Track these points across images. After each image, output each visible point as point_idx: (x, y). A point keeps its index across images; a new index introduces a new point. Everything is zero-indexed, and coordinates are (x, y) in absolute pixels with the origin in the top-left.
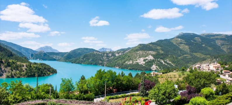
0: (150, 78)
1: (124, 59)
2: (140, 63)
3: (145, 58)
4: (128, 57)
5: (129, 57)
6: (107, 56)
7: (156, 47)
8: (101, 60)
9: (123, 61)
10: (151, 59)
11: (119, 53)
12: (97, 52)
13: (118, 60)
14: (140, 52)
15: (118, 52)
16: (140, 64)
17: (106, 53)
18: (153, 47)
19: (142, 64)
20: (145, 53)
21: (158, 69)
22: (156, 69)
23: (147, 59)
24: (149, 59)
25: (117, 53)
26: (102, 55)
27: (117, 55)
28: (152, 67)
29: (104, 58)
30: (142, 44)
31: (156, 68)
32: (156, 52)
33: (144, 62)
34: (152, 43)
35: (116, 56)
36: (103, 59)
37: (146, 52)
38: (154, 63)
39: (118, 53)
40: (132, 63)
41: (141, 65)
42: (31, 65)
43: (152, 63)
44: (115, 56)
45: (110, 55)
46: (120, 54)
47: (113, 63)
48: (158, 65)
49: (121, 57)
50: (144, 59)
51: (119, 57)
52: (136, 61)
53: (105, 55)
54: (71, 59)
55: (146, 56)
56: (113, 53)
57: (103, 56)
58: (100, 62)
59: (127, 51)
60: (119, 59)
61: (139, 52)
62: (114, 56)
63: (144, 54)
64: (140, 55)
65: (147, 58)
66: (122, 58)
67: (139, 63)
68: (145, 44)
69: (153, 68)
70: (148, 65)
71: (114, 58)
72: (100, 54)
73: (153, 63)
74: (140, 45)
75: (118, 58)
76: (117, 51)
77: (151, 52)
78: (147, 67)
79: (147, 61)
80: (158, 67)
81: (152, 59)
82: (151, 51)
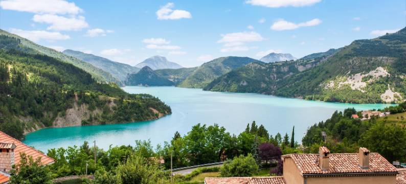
0: (354, 125)
1: (316, 77)
2: (354, 85)
3: (366, 75)
4: (324, 72)
5: (327, 72)
6: (278, 72)
7: (399, 45)
8: (265, 82)
9: (313, 82)
10: (381, 76)
11: (306, 64)
12: (256, 65)
13: (301, 80)
14: (356, 61)
15: (305, 61)
16: (353, 88)
17: (277, 65)
18: (389, 45)
19: (359, 89)
20: (366, 63)
21: (399, 100)
22: (395, 100)
23: (371, 77)
24: (378, 75)
25: (302, 64)
26: (268, 70)
27: (301, 69)
28: (383, 95)
29: (272, 76)
30: (362, 41)
31: (395, 96)
32: (396, 59)
33: (364, 84)
34: (387, 37)
35: (298, 72)
36: (270, 78)
37: (368, 58)
38: (389, 85)
39: (304, 65)
40: (335, 85)
41: (356, 90)
42: (124, 100)
43: (383, 85)
44: (296, 71)
45: (286, 69)
46: (309, 66)
47: (290, 87)
48: (399, 89)
49: (310, 74)
50: (363, 76)
51: (305, 73)
52: (344, 82)
53: (275, 70)
54: (203, 82)
55: (368, 70)
56: (291, 65)
57: (269, 73)
58: (263, 85)
59: (324, 60)
60: (306, 78)
61: (351, 61)
62: (294, 72)
63: (365, 65)
64: (354, 67)
65: (372, 73)
66: (311, 76)
67: (351, 86)
68: (369, 39)
69: (387, 98)
70: (373, 89)
71: (292, 77)
72: (263, 68)
73: (387, 86)
74: (357, 42)
75: (302, 76)
76: (301, 59)
77: (381, 57)
78: (371, 94)
79: (371, 81)
80: (398, 94)
81: (384, 76)
82: (384, 55)
